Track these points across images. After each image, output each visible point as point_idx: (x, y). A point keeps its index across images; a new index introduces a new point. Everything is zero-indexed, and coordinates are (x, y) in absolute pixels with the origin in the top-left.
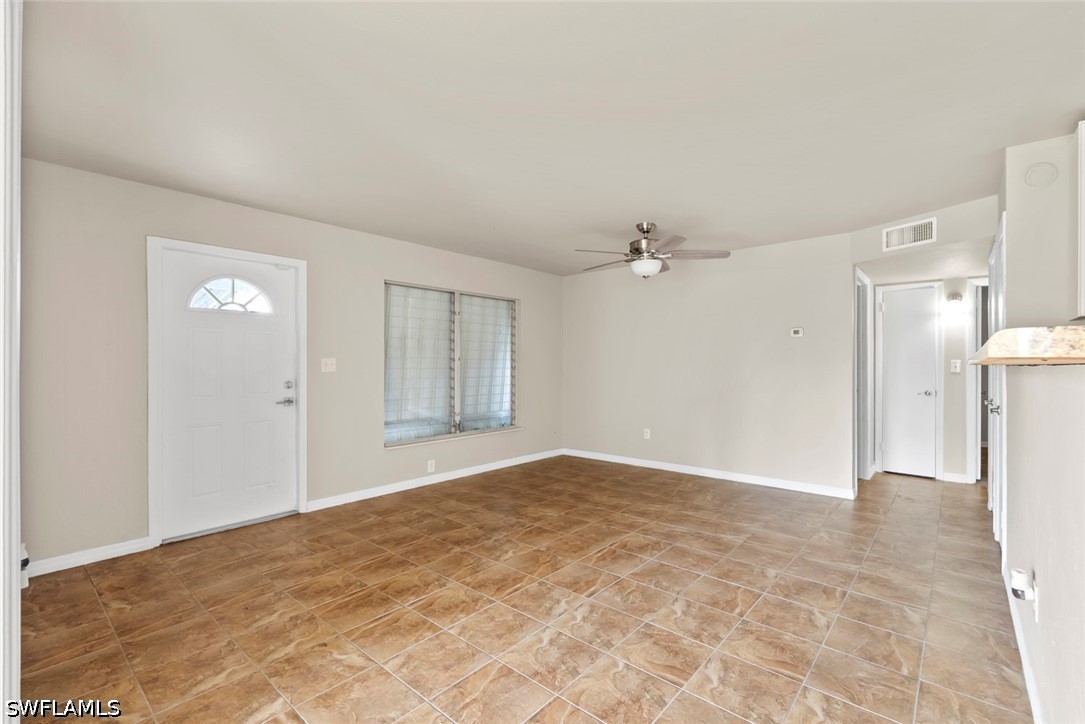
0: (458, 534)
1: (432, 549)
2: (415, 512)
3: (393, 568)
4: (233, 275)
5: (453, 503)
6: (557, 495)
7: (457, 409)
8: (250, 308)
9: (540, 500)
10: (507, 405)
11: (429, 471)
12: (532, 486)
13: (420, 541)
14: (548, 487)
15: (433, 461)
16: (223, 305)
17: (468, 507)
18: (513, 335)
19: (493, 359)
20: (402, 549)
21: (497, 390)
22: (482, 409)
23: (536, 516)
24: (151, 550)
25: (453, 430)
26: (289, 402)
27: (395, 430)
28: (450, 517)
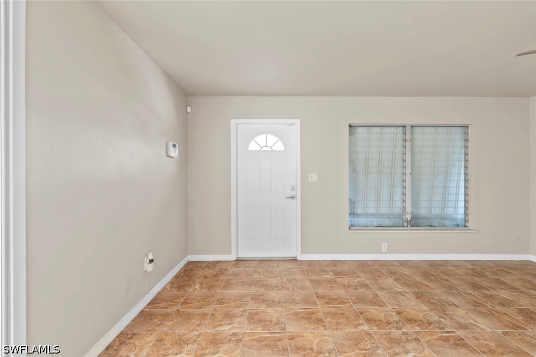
0: (376, 312)
1: (347, 318)
2: (358, 280)
3: (310, 323)
4: (266, 132)
5: (390, 281)
6: (502, 304)
7: (409, 209)
8: (274, 148)
9: (477, 304)
10: (461, 210)
11: (383, 250)
12: (475, 286)
13: (343, 306)
14: (493, 292)
15: (386, 245)
16: (262, 148)
17: (399, 288)
18: (466, 154)
19: (447, 174)
20: (327, 308)
21: (452, 197)
22: (436, 211)
23: (463, 321)
24: (232, 261)
25: (405, 224)
26: (293, 197)
27: (363, 219)
28: (379, 293)
